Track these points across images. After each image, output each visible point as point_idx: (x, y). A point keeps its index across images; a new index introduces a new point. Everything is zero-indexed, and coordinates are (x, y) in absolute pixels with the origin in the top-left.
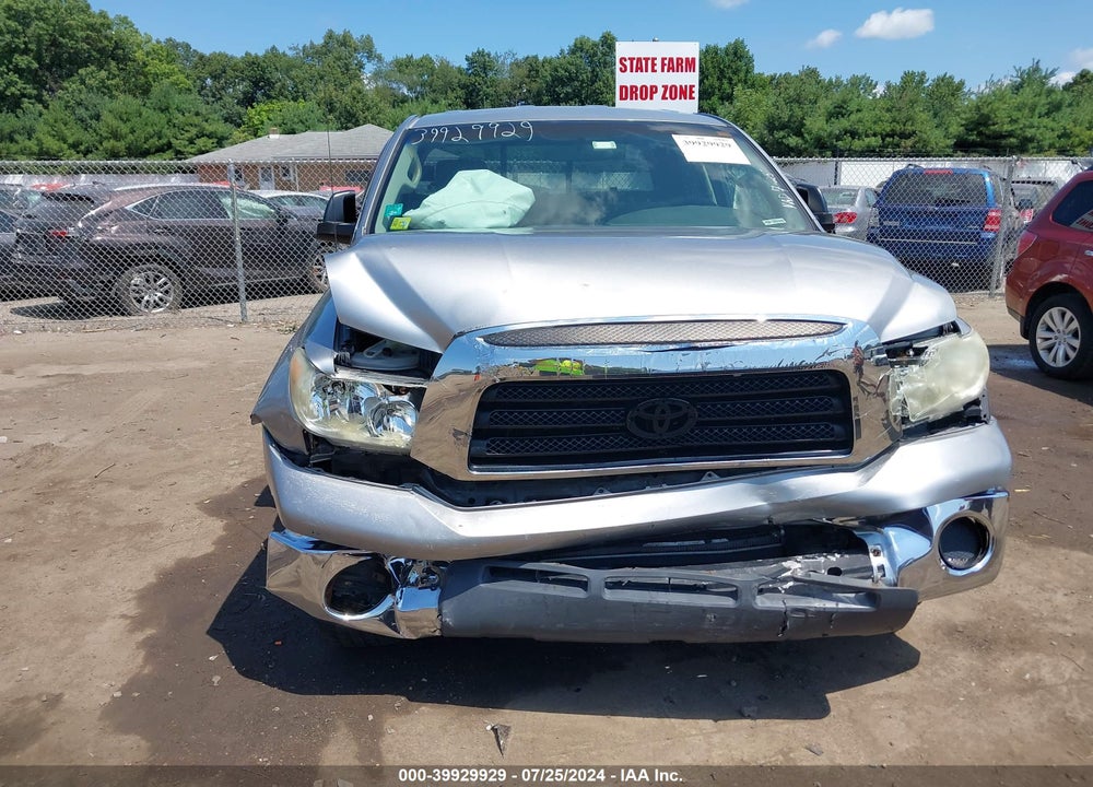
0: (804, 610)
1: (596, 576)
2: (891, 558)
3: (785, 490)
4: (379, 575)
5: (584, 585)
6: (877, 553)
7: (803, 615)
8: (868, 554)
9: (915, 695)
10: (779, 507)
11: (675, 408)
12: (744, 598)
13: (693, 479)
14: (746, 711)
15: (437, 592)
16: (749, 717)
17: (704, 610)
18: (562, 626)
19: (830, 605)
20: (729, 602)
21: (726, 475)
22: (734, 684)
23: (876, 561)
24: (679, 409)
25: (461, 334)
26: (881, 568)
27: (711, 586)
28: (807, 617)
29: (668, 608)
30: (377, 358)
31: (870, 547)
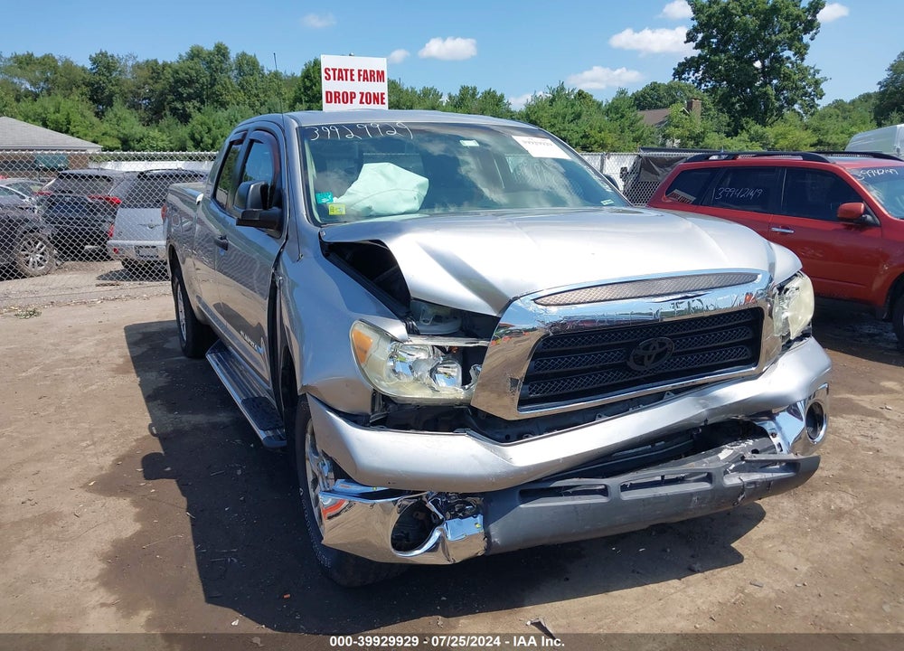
0: (754, 483)
1: (613, 482)
2: (784, 438)
3: (716, 398)
4: (420, 513)
5: (604, 492)
6: (774, 435)
7: (753, 486)
8: (769, 437)
9: (782, 533)
10: (713, 412)
11: (661, 344)
12: (716, 480)
13: (658, 399)
14: (696, 567)
15: (479, 519)
16: (699, 572)
17: (691, 494)
18: (588, 527)
19: (768, 475)
20: (706, 486)
21: (678, 392)
22: (668, 550)
23: (775, 441)
24: (664, 344)
25: (516, 299)
26: (779, 445)
27: (687, 477)
28: (756, 487)
29: (668, 498)
30: (432, 325)
31: (769, 432)
